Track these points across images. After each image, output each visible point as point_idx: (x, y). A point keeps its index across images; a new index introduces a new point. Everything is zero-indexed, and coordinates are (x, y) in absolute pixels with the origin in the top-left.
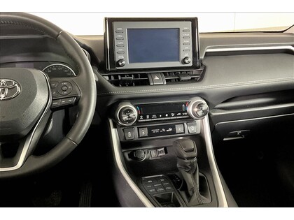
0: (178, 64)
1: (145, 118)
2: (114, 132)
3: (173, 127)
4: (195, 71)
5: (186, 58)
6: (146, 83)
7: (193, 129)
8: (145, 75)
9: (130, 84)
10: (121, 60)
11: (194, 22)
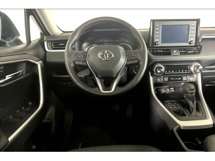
0: (187, 44)
1: (168, 72)
2: (151, 78)
3: (181, 77)
4: (195, 48)
5: (192, 41)
6: (169, 54)
7: (192, 79)
8: (169, 50)
9: (160, 54)
10: (157, 42)
11: (198, 21)
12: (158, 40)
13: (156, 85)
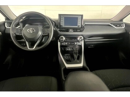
0: (77, 27)
1: (66, 40)
2: (59, 43)
3: (74, 43)
5: (79, 25)
6: (68, 31)
7: (79, 44)
8: (68, 29)
9: (64, 31)
10: (62, 25)
11: (82, 16)
12: (63, 24)
13: (61, 46)
